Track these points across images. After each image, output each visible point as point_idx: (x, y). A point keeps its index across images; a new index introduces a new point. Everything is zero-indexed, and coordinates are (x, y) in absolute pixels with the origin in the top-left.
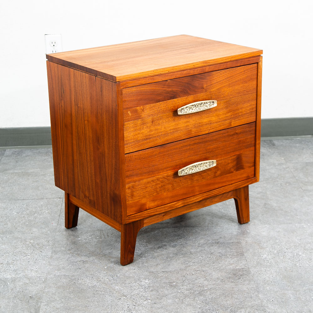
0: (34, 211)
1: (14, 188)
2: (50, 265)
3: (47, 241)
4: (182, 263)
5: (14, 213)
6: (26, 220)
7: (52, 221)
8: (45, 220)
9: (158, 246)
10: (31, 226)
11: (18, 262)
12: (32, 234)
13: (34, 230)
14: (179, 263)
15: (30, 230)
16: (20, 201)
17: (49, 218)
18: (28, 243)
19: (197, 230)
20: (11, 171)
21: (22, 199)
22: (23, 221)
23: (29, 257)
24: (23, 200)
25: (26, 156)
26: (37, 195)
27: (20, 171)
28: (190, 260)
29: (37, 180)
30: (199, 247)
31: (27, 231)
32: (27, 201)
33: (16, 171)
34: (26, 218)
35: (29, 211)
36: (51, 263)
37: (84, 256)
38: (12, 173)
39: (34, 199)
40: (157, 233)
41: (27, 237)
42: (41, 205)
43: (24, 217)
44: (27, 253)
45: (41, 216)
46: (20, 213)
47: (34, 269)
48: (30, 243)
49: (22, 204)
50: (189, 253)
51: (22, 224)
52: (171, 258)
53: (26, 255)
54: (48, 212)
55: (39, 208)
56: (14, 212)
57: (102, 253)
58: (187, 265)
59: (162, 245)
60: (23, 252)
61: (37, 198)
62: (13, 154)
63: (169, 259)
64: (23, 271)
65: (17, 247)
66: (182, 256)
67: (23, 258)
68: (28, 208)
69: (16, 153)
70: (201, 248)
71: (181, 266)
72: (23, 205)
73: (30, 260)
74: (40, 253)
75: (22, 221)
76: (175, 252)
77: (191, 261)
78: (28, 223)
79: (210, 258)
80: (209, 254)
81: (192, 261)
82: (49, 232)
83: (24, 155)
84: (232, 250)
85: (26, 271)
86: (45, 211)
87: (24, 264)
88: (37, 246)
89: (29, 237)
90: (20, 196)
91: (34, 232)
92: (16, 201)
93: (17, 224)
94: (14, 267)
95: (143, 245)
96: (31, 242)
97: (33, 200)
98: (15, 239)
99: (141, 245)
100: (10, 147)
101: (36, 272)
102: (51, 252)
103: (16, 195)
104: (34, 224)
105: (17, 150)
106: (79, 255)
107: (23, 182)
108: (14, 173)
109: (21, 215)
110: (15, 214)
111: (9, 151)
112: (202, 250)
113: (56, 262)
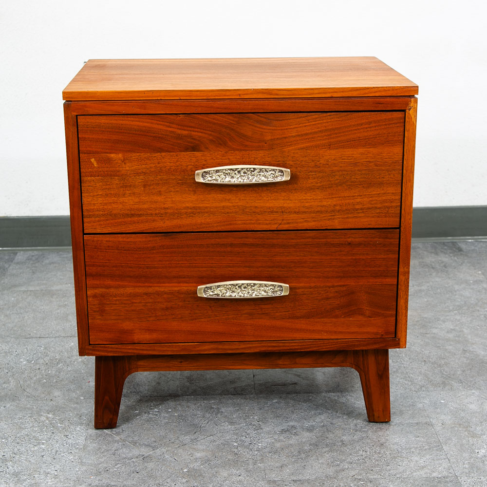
0: (57, 359)
1: (26, 318)
2: (82, 463)
3: (79, 416)
4: (328, 464)
5: (22, 362)
6: (42, 375)
7: (88, 377)
8: (76, 375)
9: (280, 428)
10: (51, 386)
11: (23, 457)
12: (52, 402)
13: (57, 393)
14: (322, 463)
15: (49, 393)
16: (34, 340)
17: (83, 371)
18: (43, 418)
19: (349, 397)
20: (23, 289)
21: (38, 336)
22: (38, 377)
23: (43, 446)
24: (40, 338)
25: (50, 264)
26: (64, 329)
27: (38, 288)
28: (343, 458)
29: (66, 303)
30: (356, 431)
31: (43, 396)
32: (46, 340)
33: (31, 288)
34: (43, 371)
35: (48, 358)
36: (84, 461)
37: (146, 445)
38: (24, 292)
39: (58, 337)
40: (276, 402)
41: (42, 407)
42: (71, 347)
43: (39, 369)
44: (40, 438)
45: (69, 369)
46: (33, 362)
47: (52, 472)
48: (47, 418)
49: (38, 346)
50: (340, 444)
51: (35, 383)
52: (306, 452)
53: (39, 444)
54: (82, 361)
55: (66, 354)
56: (21, 360)
57: (177, 441)
58: (338, 468)
59: (288, 426)
60: (34, 437)
61: (63, 335)
62: (29, 259)
63: (303, 456)
64: (30, 475)
65: (23, 426)
66: (327, 449)
67: (33, 449)
68: (47, 353)
69: (34, 258)
70: (360, 434)
71: (328, 469)
72: (38, 348)
73: (44, 453)
74: (65, 438)
75: (35, 376)
76: (314, 441)
77: (344, 460)
78: (45, 381)
79: (379, 453)
80: (376, 447)
81: (347, 460)
82: (82, 398)
83: (47, 261)
84: (418, 438)
85: (36, 476)
86: (77, 359)
87: (33, 461)
88: (59, 425)
89: (47, 408)
90: (35, 332)
91: (55, 397)
92: (27, 340)
93: (26, 381)
94: (15, 468)
95: (254, 425)
96: (49, 417)
97: (57, 339)
98: (21, 411)
99: (250, 427)
100: (24, 248)
101: (55, 479)
102: (84, 438)
103: (29, 329)
104: (56, 382)
105: (36, 253)
106: (136, 443)
107: (42, 307)
108: (28, 291)
109: (34, 365)
110: (25, 363)
111: (22, 255)
112: (363, 437)
113: (92, 458)
